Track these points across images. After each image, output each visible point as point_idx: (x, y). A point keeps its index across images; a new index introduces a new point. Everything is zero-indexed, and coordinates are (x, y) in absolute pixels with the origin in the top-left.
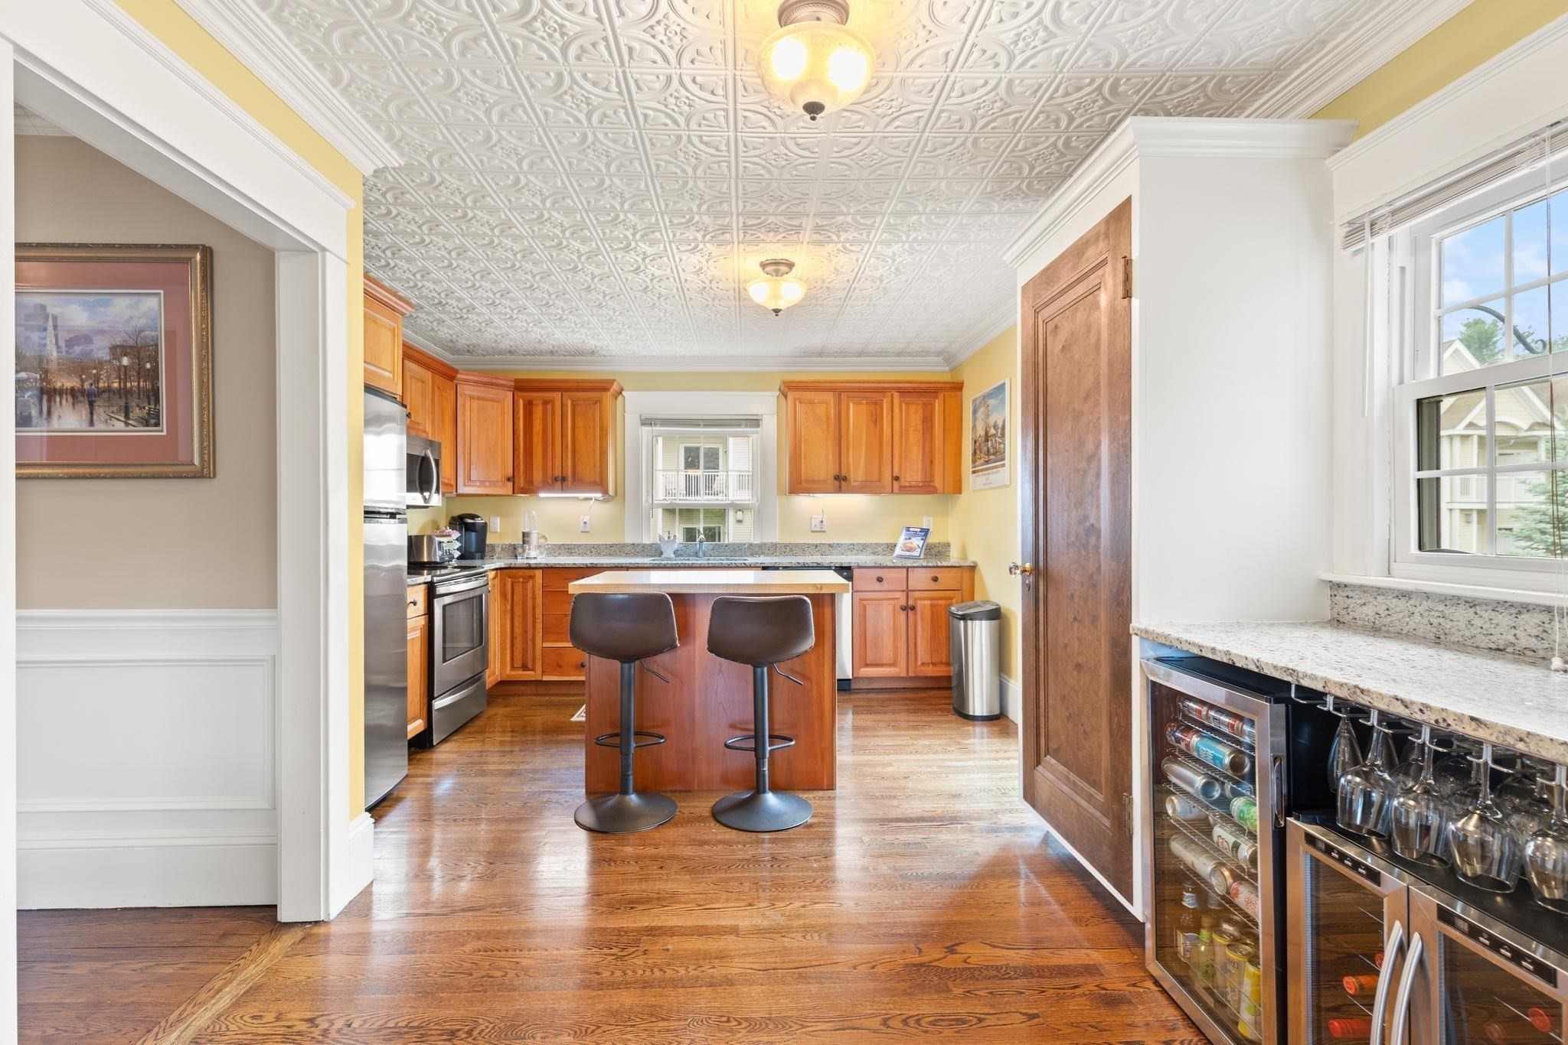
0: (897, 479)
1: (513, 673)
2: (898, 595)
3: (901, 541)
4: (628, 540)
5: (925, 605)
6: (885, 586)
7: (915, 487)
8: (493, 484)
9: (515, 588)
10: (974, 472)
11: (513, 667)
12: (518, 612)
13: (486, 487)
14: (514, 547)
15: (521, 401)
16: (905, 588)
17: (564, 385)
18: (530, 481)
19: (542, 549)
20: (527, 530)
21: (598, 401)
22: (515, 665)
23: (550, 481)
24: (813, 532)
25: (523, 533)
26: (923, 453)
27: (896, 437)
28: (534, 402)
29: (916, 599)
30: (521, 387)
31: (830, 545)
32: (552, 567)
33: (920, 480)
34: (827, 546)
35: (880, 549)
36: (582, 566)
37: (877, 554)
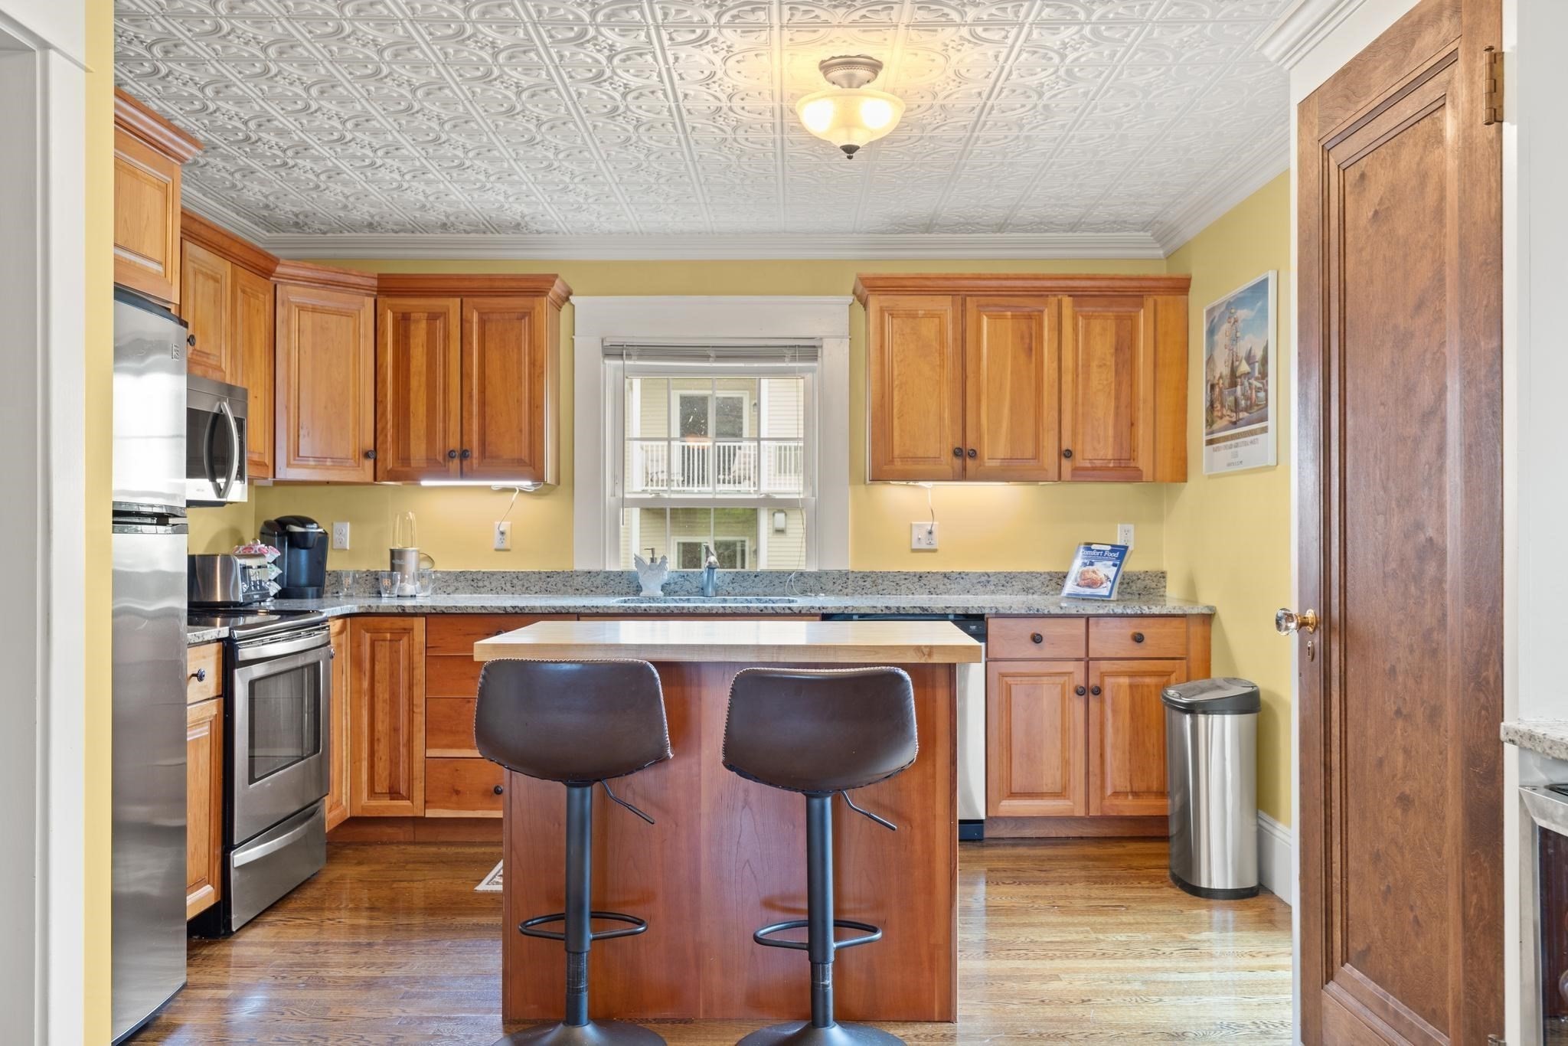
0: (1068, 454)
1: (374, 803)
2: (1070, 667)
3: (1077, 566)
4: (580, 566)
5: (1119, 686)
6: (1046, 650)
7: (1101, 469)
8: (339, 462)
9: (377, 649)
10: (1210, 442)
11: (373, 793)
12: (383, 693)
13: (328, 468)
14: (376, 577)
15: (390, 315)
16: (1082, 655)
17: (466, 284)
18: (404, 458)
19: (425, 581)
20: (398, 546)
21: (527, 314)
22: (378, 789)
23: (440, 458)
24: (914, 550)
25: (392, 552)
26: (1117, 407)
27: (1067, 378)
28: (414, 316)
29: (1103, 675)
30: (389, 287)
31: (945, 576)
32: (444, 613)
33: (1110, 457)
34: (941, 577)
35: (1036, 583)
36: (496, 611)
37: (1031, 591)
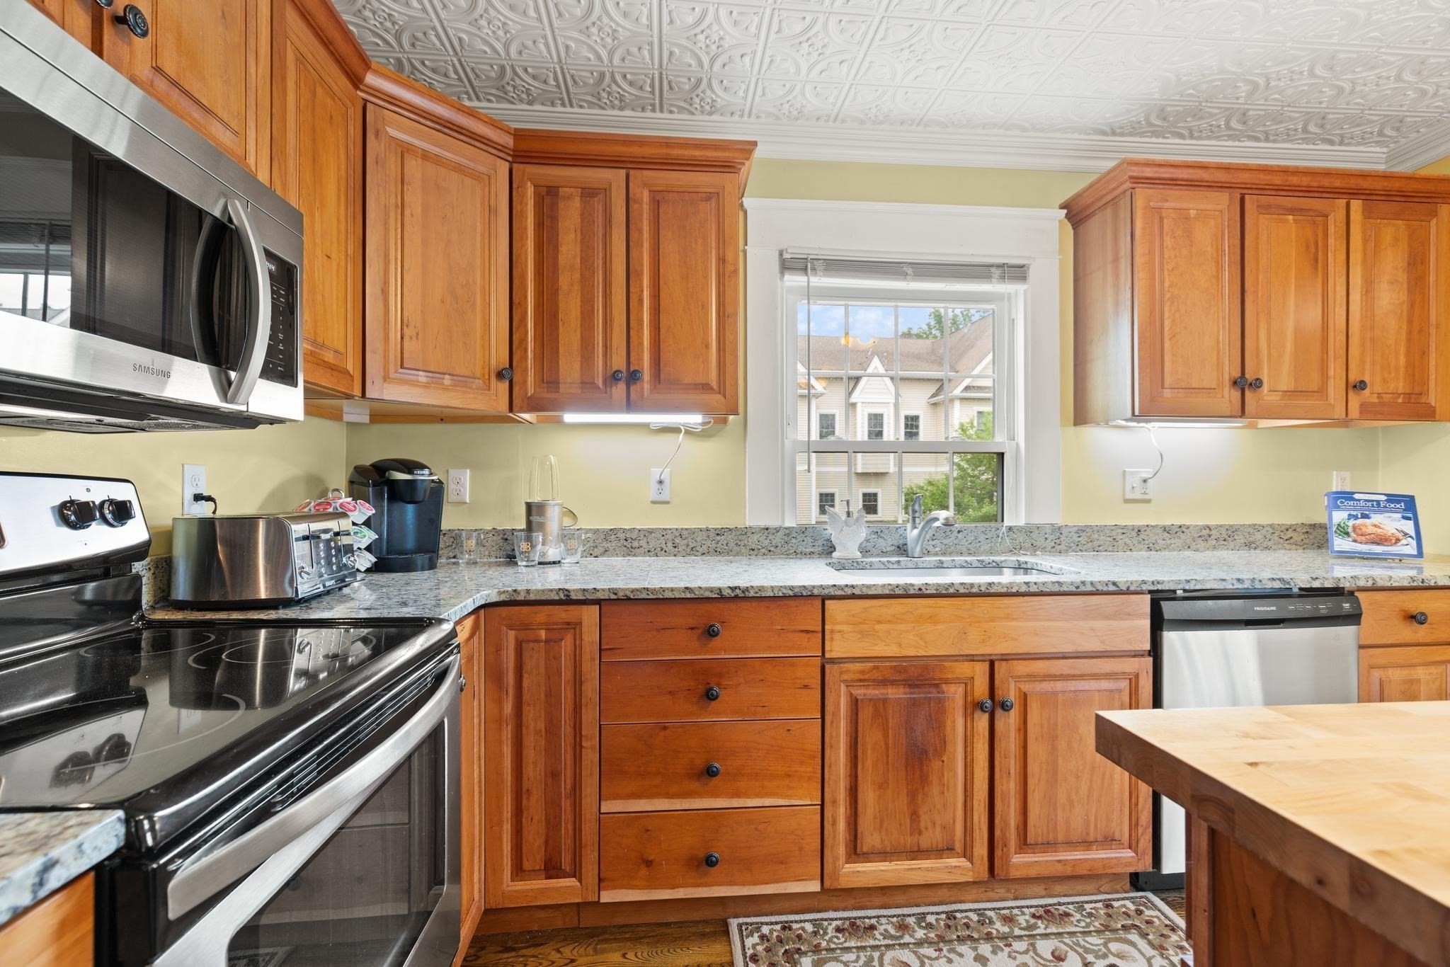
0: (1356, 386)
1: (521, 886)
4: (754, 519)
6: (1430, 632)
7: (1390, 404)
8: (462, 381)
9: (526, 655)
11: (519, 871)
12: (534, 719)
13: (446, 389)
14: (506, 537)
15: (530, 190)
17: (636, 151)
18: (550, 380)
19: (573, 543)
20: (536, 499)
21: (713, 194)
22: (527, 865)
23: (600, 383)
24: (1127, 501)
25: (529, 506)
26: (1409, 333)
27: (1356, 296)
28: (563, 190)
30: (530, 151)
31: (1166, 529)
32: (629, 599)
33: (1400, 391)
34: (1160, 531)
35: (1258, 536)
36: (708, 594)
37: (1253, 545)
